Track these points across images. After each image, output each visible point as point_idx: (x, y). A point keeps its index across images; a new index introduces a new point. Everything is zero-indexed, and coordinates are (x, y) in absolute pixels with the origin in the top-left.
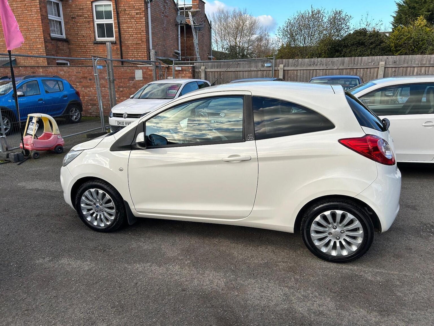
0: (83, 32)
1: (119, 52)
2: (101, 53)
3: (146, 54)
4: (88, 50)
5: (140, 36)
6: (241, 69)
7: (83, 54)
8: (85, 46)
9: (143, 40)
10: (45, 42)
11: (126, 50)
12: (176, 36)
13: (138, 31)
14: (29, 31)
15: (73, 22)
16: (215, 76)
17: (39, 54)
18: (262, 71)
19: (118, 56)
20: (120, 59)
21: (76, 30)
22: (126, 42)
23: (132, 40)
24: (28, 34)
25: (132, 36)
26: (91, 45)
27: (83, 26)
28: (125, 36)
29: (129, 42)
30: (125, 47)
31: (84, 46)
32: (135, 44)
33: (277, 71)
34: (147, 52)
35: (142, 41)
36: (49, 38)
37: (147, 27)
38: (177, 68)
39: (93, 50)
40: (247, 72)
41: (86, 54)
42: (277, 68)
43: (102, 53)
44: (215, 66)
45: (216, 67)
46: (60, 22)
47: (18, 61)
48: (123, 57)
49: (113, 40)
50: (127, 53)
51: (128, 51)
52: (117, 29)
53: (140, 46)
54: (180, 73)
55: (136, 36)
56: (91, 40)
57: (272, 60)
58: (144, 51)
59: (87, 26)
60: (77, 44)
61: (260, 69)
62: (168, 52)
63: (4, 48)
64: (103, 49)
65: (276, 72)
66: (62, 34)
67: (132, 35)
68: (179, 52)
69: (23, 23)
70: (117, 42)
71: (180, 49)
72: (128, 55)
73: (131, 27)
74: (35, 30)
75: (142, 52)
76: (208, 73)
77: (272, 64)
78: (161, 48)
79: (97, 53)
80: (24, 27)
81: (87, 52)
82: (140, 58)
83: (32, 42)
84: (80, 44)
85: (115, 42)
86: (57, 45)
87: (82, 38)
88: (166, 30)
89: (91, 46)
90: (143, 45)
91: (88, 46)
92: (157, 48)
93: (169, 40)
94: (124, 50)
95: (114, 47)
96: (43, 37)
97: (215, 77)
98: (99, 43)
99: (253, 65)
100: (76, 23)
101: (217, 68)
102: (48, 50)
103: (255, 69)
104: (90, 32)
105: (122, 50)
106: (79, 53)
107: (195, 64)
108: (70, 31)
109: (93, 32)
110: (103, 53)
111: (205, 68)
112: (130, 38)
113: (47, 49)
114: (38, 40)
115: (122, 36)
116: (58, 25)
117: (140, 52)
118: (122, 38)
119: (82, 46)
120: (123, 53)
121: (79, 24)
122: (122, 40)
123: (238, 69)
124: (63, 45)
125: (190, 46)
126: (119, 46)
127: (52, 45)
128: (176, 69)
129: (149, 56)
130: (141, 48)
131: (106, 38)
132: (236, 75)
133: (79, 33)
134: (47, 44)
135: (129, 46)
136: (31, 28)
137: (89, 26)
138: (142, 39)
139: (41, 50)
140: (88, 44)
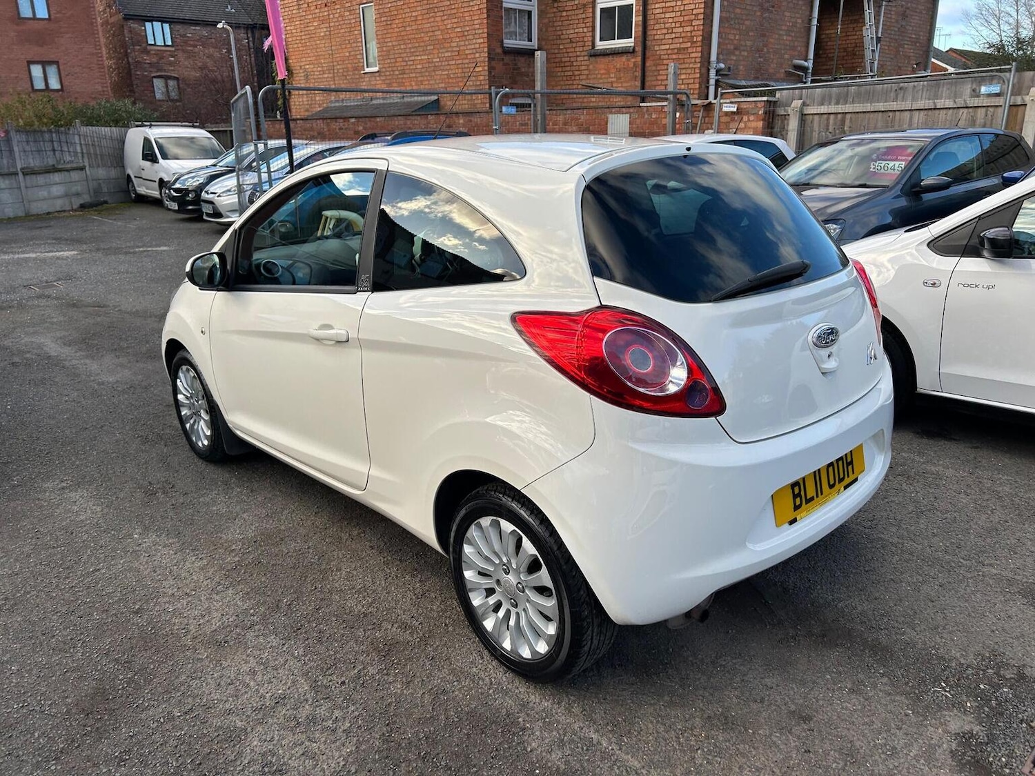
0: (572, 31)
1: (639, 74)
2: (601, 79)
3: (698, 75)
4: (576, 73)
5: (688, 29)
6: (907, 105)
7: (567, 82)
8: (573, 62)
9: (695, 40)
10: (490, 59)
11: (654, 68)
12: (806, 21)
13: (686, 18)
14: (464, 38)
15: (555, 10)
16: (828, 125)
17: (478, 85)
18: (971, 110)
19: (637, 83)
20: (638, 90)
21: (558, 28)
22: (657, 48)
23: (671, 40)
24: (462, 43)
25: (670, 31)
26: (583, 60)
27: (573, 17)
28: (656, 32)
29: (663, 47)
30: (653, 60)
31: (569, 64)
32: (676, 51)
33: (1021, 108)
34: (700, 68)
35: (693, 42)
36: (499, 50)
37: (710, 5)
38: (727, 107)
39: (586, 72)
40: (922, 113)
41: (571, 82)
42: (1023, 99)
43: (604, 76)
44: (830, 98)
45: (833, 101)
46: (530, 13)
47: (442, 103)
48: (647, 84)
49: (629, 45)
50: (656, 74)
51: (658, 69)
52: (640, 18)
53: (685, 54)
54: (733, 120)
55: (681, 29)
56: (585, 48)
57: (1007, 74)
58: (695, 68)
59: (580, 16)
60: (557, 60)
61: (966, 103)
62: (769, 65)
63: (422, 76)
64: (606, 68)
65: (1018, 111)
66: (530, 40)
67: (672, 28)
68: (806, 64)
69: (456, 20)
70: (637, 49)
71: (811, 55)
72: (657, 80)
73: (671, 9)
74: (476, 34)
75: (689, 71)
76: (811, 116)
77: (1006, 86)
78: (747, 57)
79: (594, 78)
80: (456, 30)
81: (573, 78)
82: (683, 86)
83: (467, 61)
84: (563, 60)
85: (632, 48)
86: (516, 65)
87: (567, 46)
88: (773, 7)
89: (583, 63)
90: (693, 52)
91: (579, 63)
92: (735, 58)
93: (780, 35)
94: (650, 69)
95: (628, 60)
96: (486, 50)
97: (828, 129)
98: (600, 55)
99: (944, 91)
100: (560, 11)
101: (837, 103)
102: (494, 76)
103: (949, 103)
104: (585, 30)
105: (646, 69)
106: (558, 79)
107: (778, 95)
108: (547, 31)
109: (591, 29)
110: (607, 76)
111: (804, 104)
112: (667, 36)
113: (493, 74)
114: (477, 55)
115: (649, 33)
116: (525, 21)
117: (684, 71)
118: (650, 38)
119: (566, 64)
120: (647, 74)
121: (564, 14)
122: (649, 43)
123: (894, 106)
124: (529, 64)
125: (853, 45)
126: (639, 59)
127: (505, 64)
128: (725, 109)
129: (705, 80)
130: (688, 61)
131: (616, 41)
132: (890, 122)
133: (562, 34)
134: (493, 63)
135: (662, 57)
136: (468, 31)
137: (584, 16)
138: (693, 37)
139: (482, 78)
140: (578, 59)
